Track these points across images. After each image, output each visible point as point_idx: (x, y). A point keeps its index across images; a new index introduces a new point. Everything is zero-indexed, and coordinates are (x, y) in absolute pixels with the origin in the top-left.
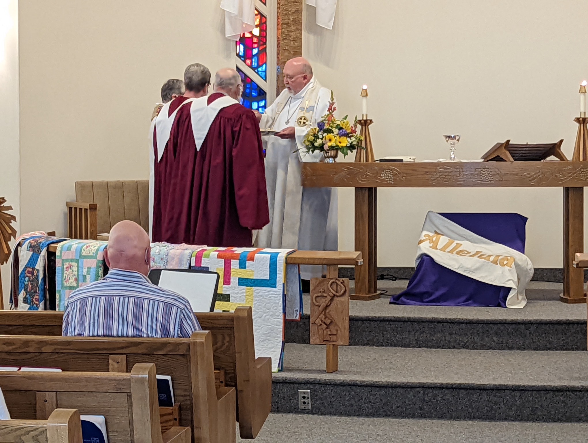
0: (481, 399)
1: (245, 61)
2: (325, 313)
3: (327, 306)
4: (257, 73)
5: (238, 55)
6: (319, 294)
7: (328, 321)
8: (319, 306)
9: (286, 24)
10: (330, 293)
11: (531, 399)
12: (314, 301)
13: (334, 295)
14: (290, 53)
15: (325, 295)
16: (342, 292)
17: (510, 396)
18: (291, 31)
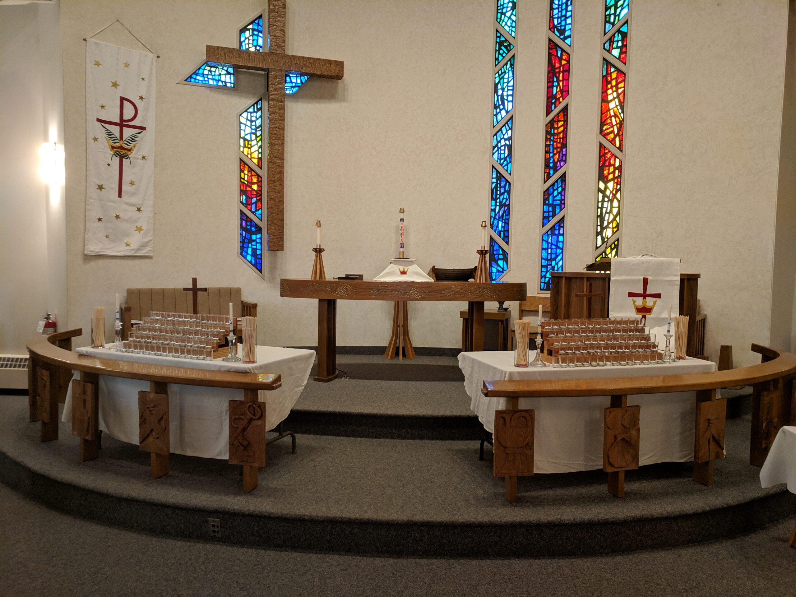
0: (389, 533)
1: (246, 207)
2: (243, 434)
3: (245, 429)
4: (255, 215)
5: (241, 202)
6: (237, 417)
7: (245, 443)
8: (237, 428)
9: (272, 181)
10: (247, 416)
11: (438, 534)
12: (233, 423)
13: (251, 419)
14: (275, 201)
15: (243, 417)
16: (259, 415)
17: (418, 531)
18: (276, 186)
